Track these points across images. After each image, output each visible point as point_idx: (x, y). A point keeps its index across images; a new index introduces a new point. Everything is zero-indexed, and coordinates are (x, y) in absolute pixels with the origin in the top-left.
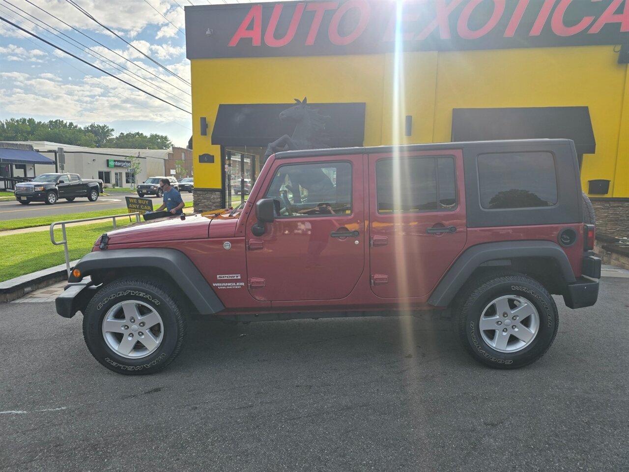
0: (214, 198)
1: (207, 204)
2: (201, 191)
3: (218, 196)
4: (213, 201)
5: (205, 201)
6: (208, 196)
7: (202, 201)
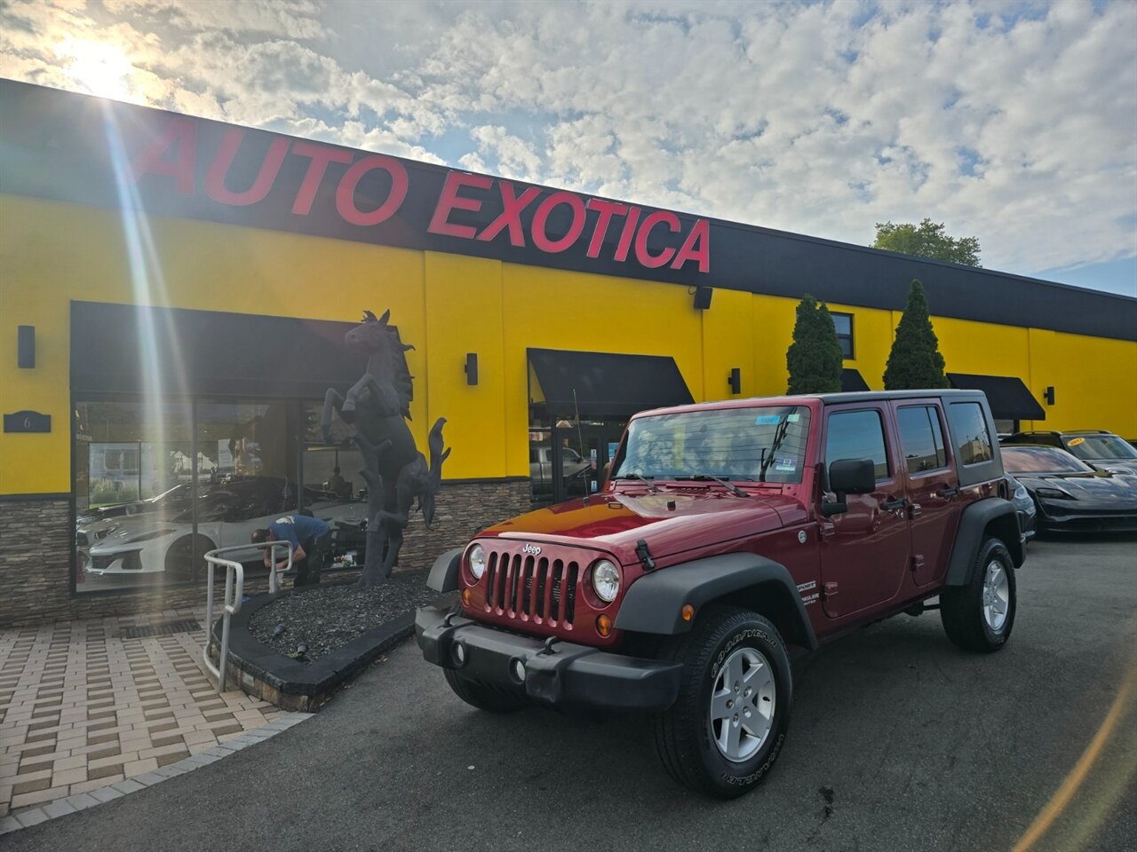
0: (49, 518)
1: (25, 532)
2: (9, 501)
3: (61, 511)
4: (46, 523)
5: (20, 525)
6: (28, 512)
7: (10, 526)
